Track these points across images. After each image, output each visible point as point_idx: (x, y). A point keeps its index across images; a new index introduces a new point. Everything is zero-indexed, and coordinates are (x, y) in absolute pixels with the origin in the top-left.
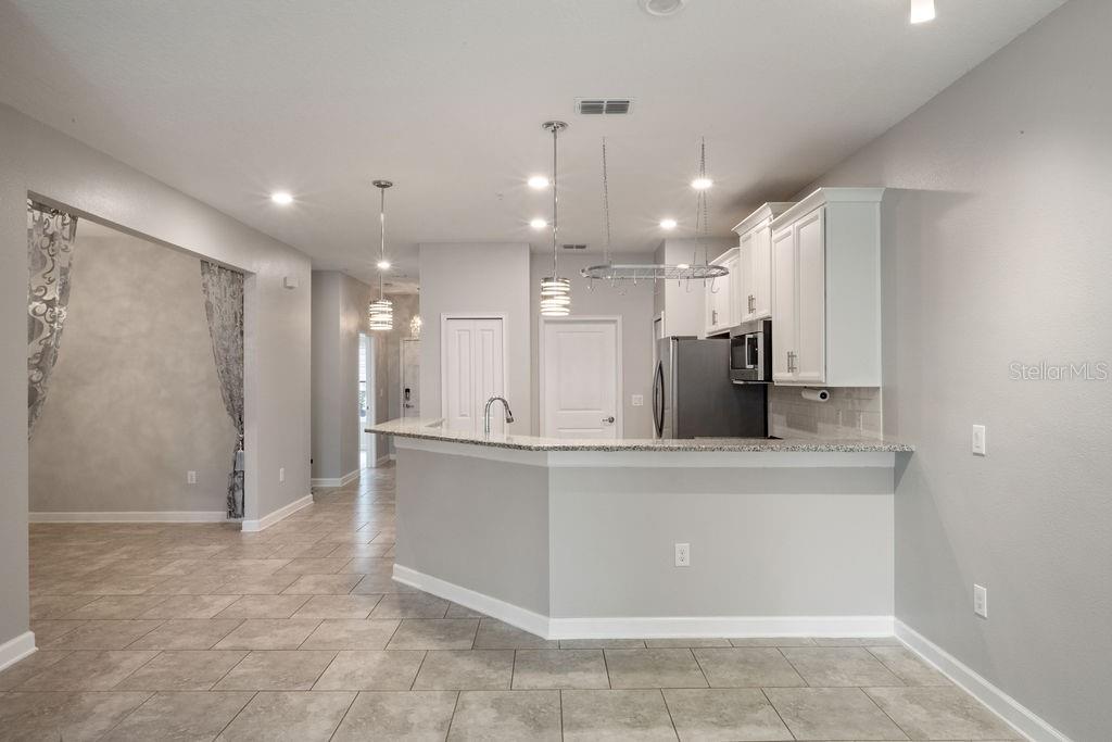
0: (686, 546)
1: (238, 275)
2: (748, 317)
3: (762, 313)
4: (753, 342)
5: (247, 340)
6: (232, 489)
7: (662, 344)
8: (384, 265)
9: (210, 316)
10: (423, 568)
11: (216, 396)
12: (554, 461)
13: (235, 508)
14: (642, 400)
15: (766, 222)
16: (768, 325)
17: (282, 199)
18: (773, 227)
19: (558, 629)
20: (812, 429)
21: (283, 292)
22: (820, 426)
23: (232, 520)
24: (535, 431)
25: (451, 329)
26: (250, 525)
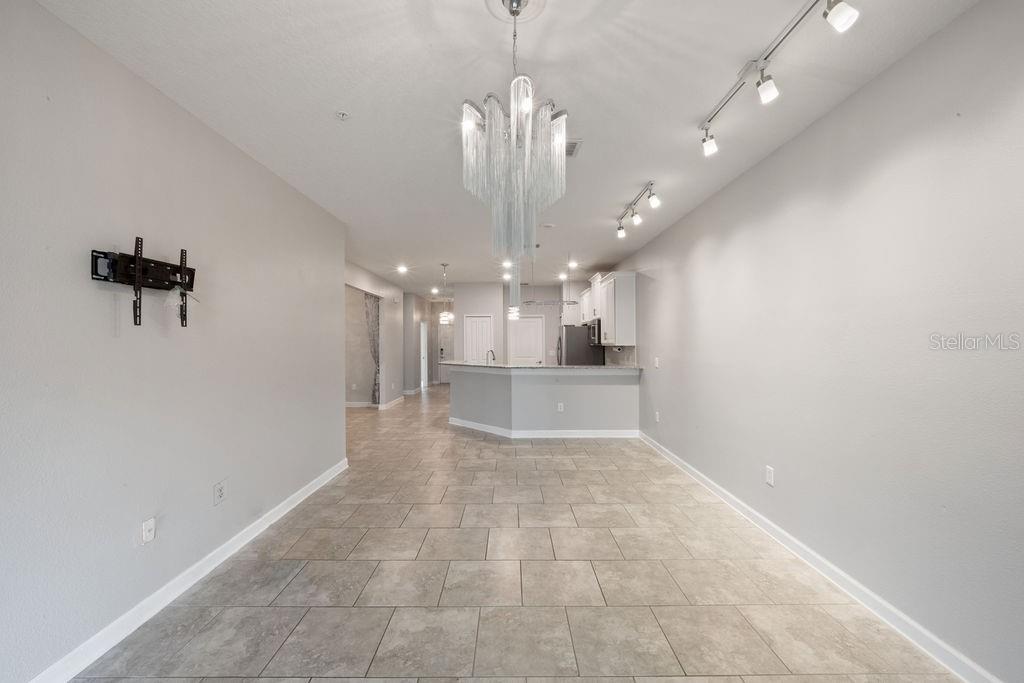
0: (562, 404)
1: (377, 298)
2: (594, 318)
3: (598, 317)
4: (594, 328)
5: (381, 327)
6: (374, 392)
7: (561, 328)
8: (435, 291)
9: (367, 317)
10: (463, 418)
11: (368, 350)
12: (514, 373)
13: (375, 400)
14: (553, 353)
15: (599, 280)
16: (599, 321)
17: (402, 269)
18: (602, 282)
19: (515, 434)
20: (618, 364)
21: (393, 304)
22: (621, 362)
23: (374, 405)
24: (506, 361)
25: (468, 322)
26: (382, 407)
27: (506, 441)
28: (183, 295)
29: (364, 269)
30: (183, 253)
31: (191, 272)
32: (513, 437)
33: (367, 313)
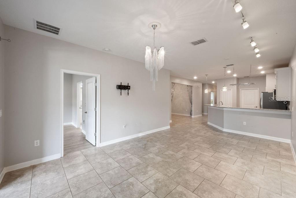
0: (245, 122)
1: (191, 86)
3: (275, 88)
6: (191, 112)
8: (213, 82)
9: (188, 92)
11: (189, 101)
12: (225, 109)
13: (191, 115)
16: (275, 90)
17: (195, 78)
19: (225, 130)
21: (198, 88)
26: (193, 117)
27: (221, 132)
28: (128, 90)
29: (186, 79)
30: (128, 84)
31: (130, 87)
32: (223, 131)
33: (188, 90)
